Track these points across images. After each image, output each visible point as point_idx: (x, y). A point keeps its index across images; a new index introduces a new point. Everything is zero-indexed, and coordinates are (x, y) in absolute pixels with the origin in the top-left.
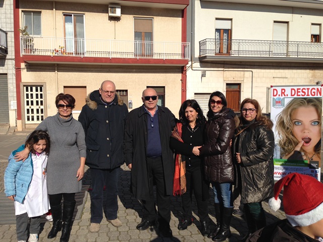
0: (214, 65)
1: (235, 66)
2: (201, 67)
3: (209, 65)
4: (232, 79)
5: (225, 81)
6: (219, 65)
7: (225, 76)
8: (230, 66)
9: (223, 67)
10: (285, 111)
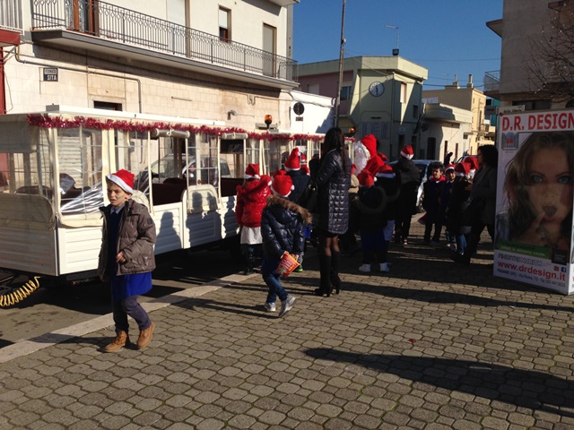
0: (67, 55)
1: (107, 65)
2: (37, 56)
3: (57, 53)
4: (104, 93)
5: (91, 95)
6: (78, 58)
7: (89, 85)
8: (97, 63)
9: (86, 64)
10: (519, 157)
